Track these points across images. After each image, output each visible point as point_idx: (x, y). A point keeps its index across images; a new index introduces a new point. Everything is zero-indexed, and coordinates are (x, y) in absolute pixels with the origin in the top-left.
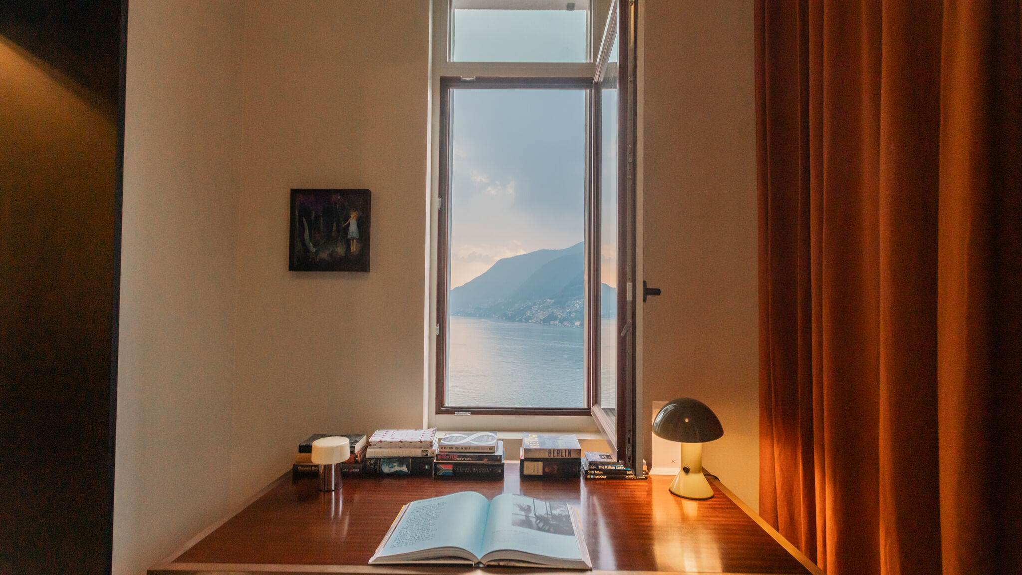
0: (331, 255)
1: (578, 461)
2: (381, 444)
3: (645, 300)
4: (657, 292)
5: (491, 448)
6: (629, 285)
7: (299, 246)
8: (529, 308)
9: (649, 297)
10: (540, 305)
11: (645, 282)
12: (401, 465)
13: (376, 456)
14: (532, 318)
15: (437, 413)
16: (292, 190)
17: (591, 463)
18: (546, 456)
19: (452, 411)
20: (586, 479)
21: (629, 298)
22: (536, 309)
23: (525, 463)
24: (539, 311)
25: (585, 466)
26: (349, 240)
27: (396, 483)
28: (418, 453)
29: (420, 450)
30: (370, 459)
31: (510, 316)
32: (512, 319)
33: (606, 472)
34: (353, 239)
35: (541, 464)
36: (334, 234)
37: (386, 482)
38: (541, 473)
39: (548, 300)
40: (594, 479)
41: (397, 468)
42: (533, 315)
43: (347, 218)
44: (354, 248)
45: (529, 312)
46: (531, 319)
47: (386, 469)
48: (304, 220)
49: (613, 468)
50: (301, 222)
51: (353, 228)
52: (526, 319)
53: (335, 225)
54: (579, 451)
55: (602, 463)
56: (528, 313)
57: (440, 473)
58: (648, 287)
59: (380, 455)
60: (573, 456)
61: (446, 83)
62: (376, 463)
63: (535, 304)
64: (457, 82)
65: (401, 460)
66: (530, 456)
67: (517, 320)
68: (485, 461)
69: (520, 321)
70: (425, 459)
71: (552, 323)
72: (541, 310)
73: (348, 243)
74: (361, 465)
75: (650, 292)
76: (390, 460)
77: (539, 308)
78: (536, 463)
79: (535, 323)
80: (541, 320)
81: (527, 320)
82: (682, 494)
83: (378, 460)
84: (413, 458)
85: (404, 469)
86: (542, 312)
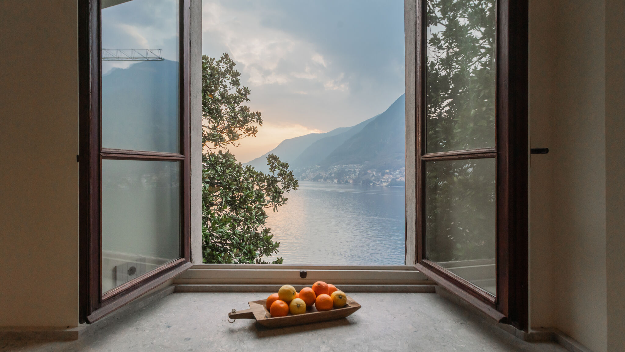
10: (311, 169)
22: (309, 172)
24: (310, 173)
45: (304, 174)
86: (312, 173)
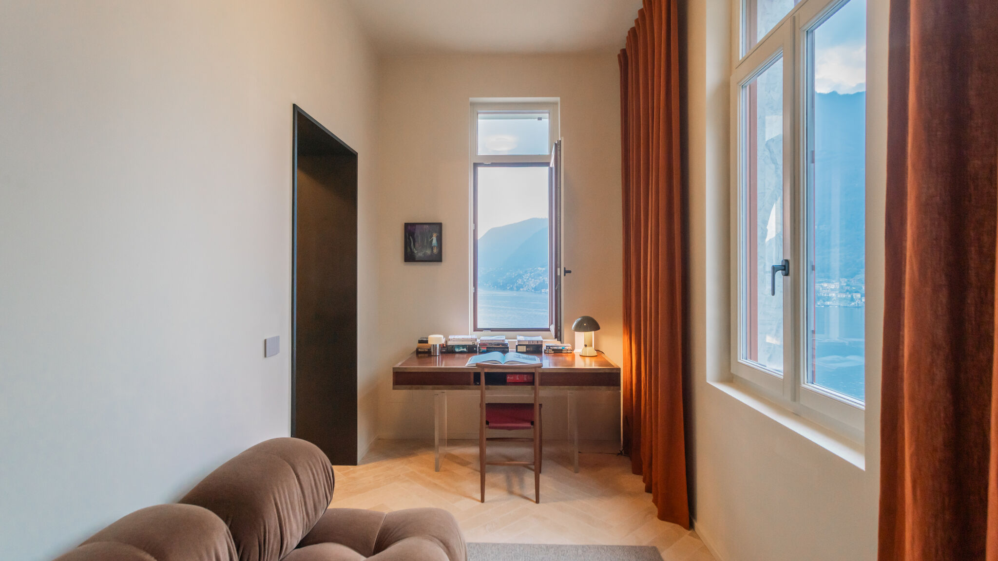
0: (424, 254)
1: (541, 346)
2: (454, 340)
3: (565, 275)
4: (570, 272)
5: (503, 341)
6: (559, 269)
7: (409, 250)
8: (520, 276)
9: (566, 274)
11: (565, 268)
12: (463, 348)
13: (452, 344)
14: (524, 286)
15: (474, 331)
16: (405, 224)
17: (547, 346)
18: (527, 344)
19: (481, 330)
20: (545, 353)
21: (559, 274)
23: (518, 346)
25: (544, 348)
26: (433, 247)
27: (461, 356)
28: (471, 343)
29: (471, 342)
30: (449, 346)
31: (501, 284)
32: (503, 287)
33: (553, 350)
34: (435, 246)
35: (525, 347)
36: (425, 244)
37: (457, 355)
38: (525, 351)
39: (540, 269)
40: (548, 353)
41: (462, 349)
42: (524, 283)
43: (432, 236)
44: (435, 251)
46: (523, 288)
47: (457, 350)
48: (411, 237)
49: (556, 348)
50: (409, 239)
51: (434, 242)
52: (517, 287)
53: (426, 239)
54: (542, 341)
55: (552, 346)
56: (520, 282)
57: (481, 351)
58: (566, 270)
59: (454, 344)
60: (539, 343)
61: (476, 165)
62: (452, 347)
63: (526, 272)
64: (481, 165)
65: (464, 346)
66: (520, 344)
67: (508, 288)
68: (501, 346)
69: (512, 289)
70: (474, 346)
71: (543, 291)
72: (532, 278)
73: (432, 248)
74: (446, 349)
75: (567, 272)
76: (458, 346)
77: (530, 277)
78: (523, 346)
79: (527, 291)
80: (532, 288)
81: (518, 289)
82: (583, 355)
83: (453, 346)
84: (469, 345)
85: (465, 350)
